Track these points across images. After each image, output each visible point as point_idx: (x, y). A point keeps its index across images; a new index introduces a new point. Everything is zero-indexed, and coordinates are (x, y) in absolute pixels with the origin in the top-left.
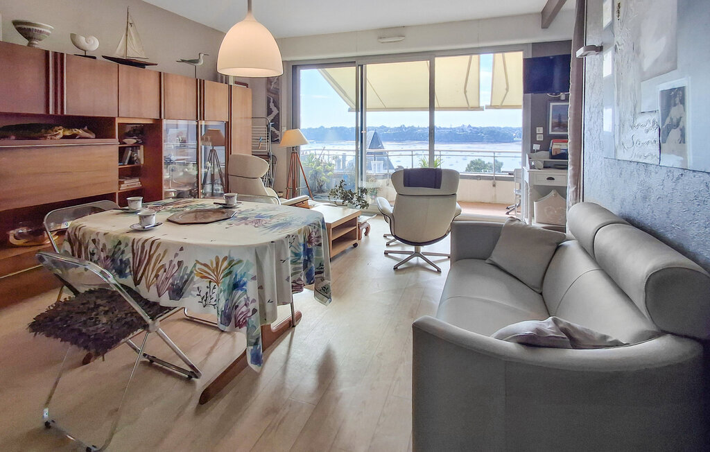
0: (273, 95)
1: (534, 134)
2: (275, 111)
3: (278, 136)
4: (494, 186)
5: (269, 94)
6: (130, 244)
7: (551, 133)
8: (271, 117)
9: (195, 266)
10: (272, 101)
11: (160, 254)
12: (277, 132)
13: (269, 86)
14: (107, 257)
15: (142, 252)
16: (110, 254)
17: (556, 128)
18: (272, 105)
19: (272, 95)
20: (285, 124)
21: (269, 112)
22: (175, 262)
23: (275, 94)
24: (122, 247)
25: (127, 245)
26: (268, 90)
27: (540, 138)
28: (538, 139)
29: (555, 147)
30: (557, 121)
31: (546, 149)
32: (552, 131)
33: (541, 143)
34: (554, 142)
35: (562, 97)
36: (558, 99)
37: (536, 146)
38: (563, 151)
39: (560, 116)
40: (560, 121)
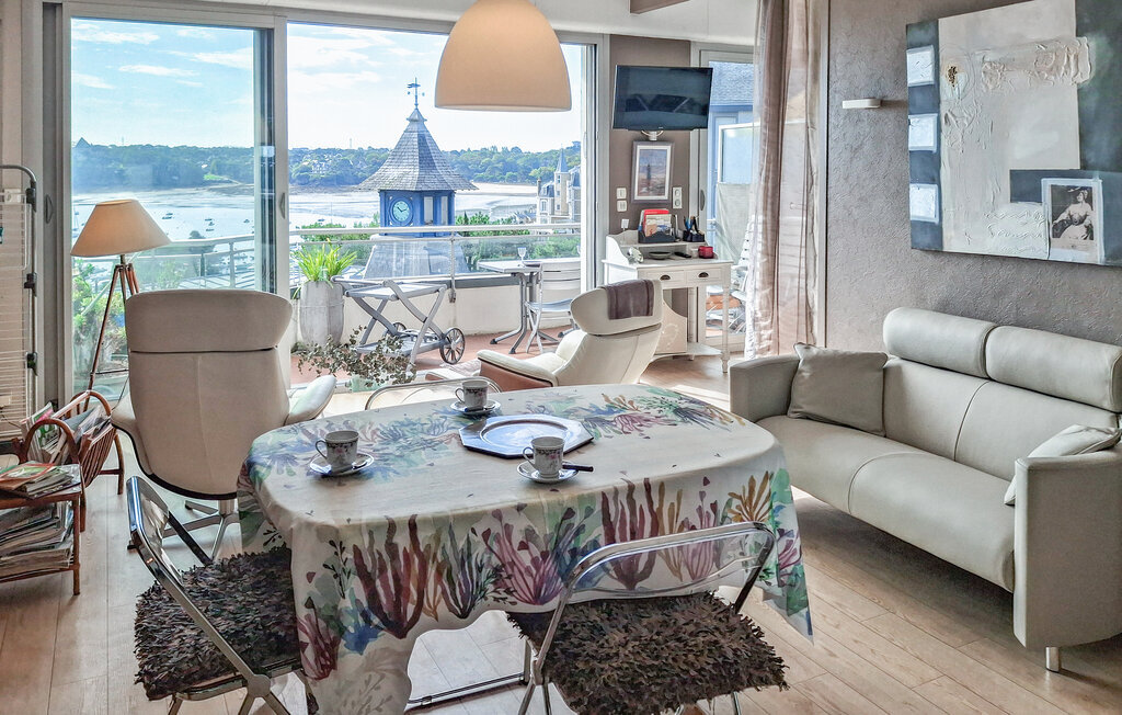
1: (613, 200)
4: (453, 299)
6: (598, 508)
7: (637, 197)
9: (729, 504)
11: (672, 504)
14: (544, 555)
15: (633, 513)
16: (551, 546)
22: (707, 508)
24: (577, 520)
25: (589, 511)
27: (622, 207)
28: (619, 210)
29: (650, 222)
30: (645, 176)
31: (633, 226)
32: (639, 194)
33: (624, 215)
34: (645, 214)
35: (653, 135)
36: (647, 140)
37: (625, 223)
38: (659, 229)
39: (649, 169)
40: (649, 178)
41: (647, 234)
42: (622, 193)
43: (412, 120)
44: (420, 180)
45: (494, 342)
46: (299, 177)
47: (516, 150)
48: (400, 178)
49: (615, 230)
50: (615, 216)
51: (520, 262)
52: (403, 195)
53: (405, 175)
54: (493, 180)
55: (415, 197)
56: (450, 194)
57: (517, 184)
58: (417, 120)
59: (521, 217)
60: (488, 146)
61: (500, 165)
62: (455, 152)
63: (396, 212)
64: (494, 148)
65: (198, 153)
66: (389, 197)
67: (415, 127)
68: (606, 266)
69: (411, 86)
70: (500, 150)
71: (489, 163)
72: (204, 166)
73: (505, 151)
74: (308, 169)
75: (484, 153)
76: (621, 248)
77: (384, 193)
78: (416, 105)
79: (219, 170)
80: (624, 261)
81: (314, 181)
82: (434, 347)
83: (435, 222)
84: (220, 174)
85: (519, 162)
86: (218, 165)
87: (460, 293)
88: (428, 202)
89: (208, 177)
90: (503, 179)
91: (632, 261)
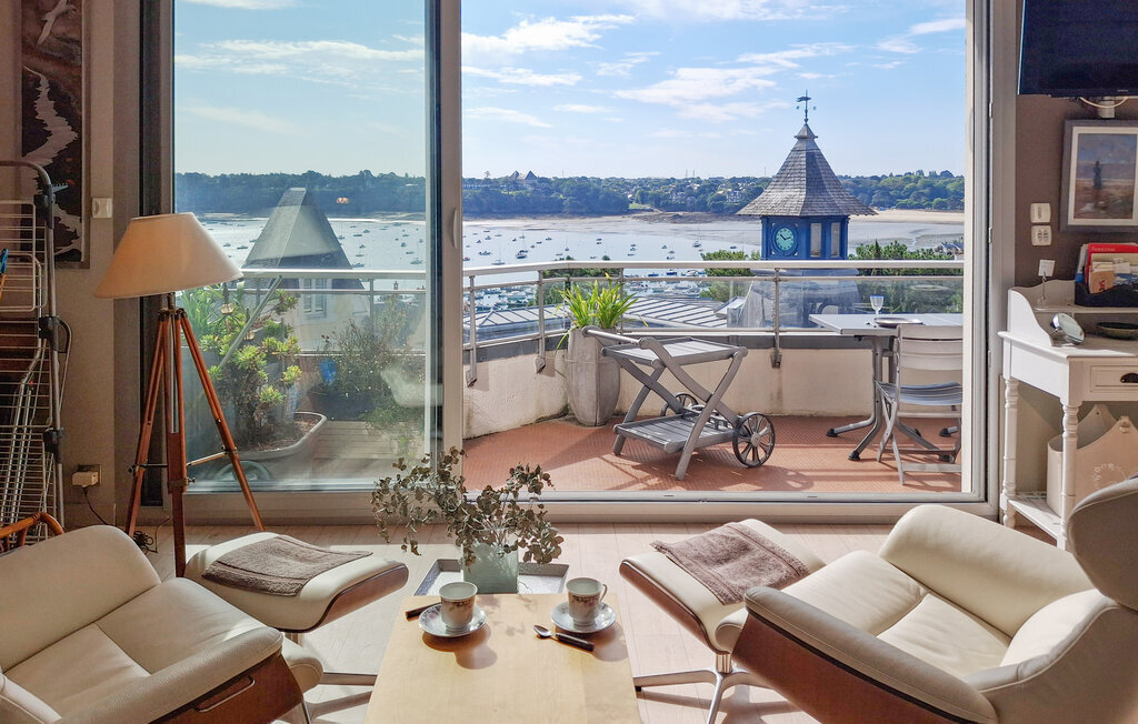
0: (50, 67)
1: (1024, 225)
2: (61, 133)
3: (74, 235)
4: (776, 363)
5: (34, 61)
7: (1072, 221)
8: (42, 158)
10: (44, 89)
12: (70, 221)
13: (32, 28)
17: (1088, 207)
18: (45, 109)
19: (41, 64)
20: (109, 185)
21: (33, 135)
23: (58, 61)
26: (28, 46)
27: (1041, 237)
28: (1036, 241)
29: (1099, 267)
30: (1089, 182)
31: (1063, 273)
32: (1077, 216)
33: (1043, 252)
34: (1089, 253)
35: (1107, 107)
36: (1093, 116)
37: (1046, 267)
38: (1120, 280)
39: (1098, 170)
40: (1098, 185)
41: (1094, 288)
42: (1041, 213)
43: (800, 138)
44: (806, 205)
45: (832, 434)
46: (714, 206)
47: (947, 174)
48: (784, 202)
49: (1026, 280)
50: (1027, 254)
51: (869, 318)
52: (786, 221)
53: (788, 199)
54: (919, 207)
55: (800, 224)
56: (843, 221)
57: (946, 210)
58: (807, 137)
59: (949, 247)
60: (914, 170)
61: (927, 191)
62: (875, 178)
63: (780, 240)
64: (921, 172)
65: (625, 184)
66: (771, 224)
67: (803, 146)
68: (1006, 345)
69: (801, 99)
70: (927, 174)
71: (914, 189)
72: (630, 196)
73: (933, 175)
74: (722, 198)
75: (908, 178)
76: (1036, 314)
77: (768, 221)
78: (806, 120)
79: (643, 199)
80: (1043, 340)
81: (728, 209)
82: (725, 439)
83: (823, 255)
84: (643, 203)
85: (949, 187)
86: (642, 195)
87: (788, 355)
88: (816, 230)
89: (633, 206)
90: (929, 205)
91: (1058, 338)
